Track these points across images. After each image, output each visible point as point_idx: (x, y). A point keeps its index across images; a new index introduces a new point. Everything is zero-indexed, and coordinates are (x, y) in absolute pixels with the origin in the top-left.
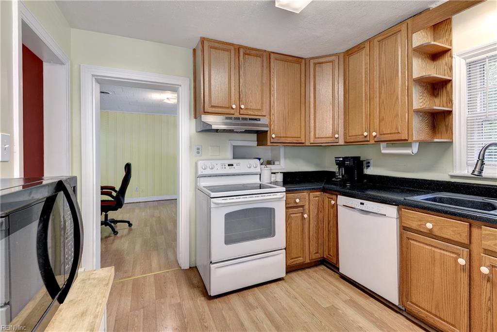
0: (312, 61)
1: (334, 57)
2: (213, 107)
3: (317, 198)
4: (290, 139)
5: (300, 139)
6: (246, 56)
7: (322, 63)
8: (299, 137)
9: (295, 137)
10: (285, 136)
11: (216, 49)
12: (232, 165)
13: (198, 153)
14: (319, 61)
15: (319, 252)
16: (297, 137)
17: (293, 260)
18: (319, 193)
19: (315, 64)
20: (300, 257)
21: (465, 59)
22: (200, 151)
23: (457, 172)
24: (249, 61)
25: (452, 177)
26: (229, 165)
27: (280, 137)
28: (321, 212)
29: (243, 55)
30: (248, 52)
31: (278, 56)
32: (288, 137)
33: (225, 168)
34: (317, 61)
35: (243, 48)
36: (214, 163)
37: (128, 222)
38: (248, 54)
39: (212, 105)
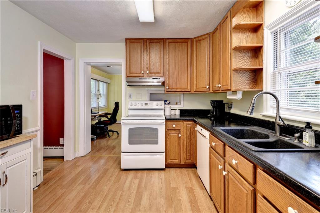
0: (195, 40)
1: (207, 35)
2: (131, 73)
3: (189, 126)
4: (180, 89)
5: (187, 89)
6: (151, 44)
7: (200, 40)
8: (186, 88)
9: (183, 88)
10: (176, 87)
11: (133, 43)
12: (147, 104)
13: (130, 97)
14: (199, 39)
15: (191, 159)
16: (185, 88)
17: (171, 160)
18: (192, 123)
19: (196, 41)
20: (177, 160)
21: (270, 29)
22: (131, 96)
23: (265, 113)
24: (152, 46)
25: (264, 116)
26: (145, 104)
27: (173, 88)
28: (192, 134)
29: (149, 44)
30: (151, 41)
31: (171, 40)
32: (178, 88)
33: (143, 105)
34: (198, 39)
35: (149, 40)
36: (137, 102)
37: (117, 132)
38: (152, 43)
39: (131, 72)
